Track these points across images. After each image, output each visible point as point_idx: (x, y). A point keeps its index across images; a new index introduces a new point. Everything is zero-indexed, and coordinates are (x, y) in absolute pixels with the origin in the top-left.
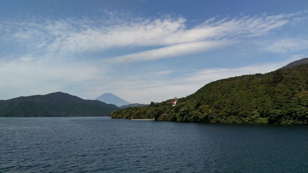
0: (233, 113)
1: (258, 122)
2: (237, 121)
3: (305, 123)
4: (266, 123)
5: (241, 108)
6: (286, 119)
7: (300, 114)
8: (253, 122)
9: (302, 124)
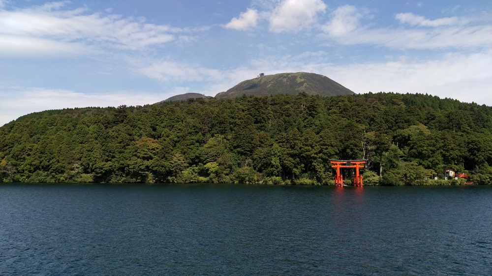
0: (43, 167)
1: (79, 180)
2: (48, 179)
3: (138, 181)
4: (90, 182)
5: (56, 158)
6: (117, 175)
7: (133, 168)
8: (71, 181)
9: (135, 182)
